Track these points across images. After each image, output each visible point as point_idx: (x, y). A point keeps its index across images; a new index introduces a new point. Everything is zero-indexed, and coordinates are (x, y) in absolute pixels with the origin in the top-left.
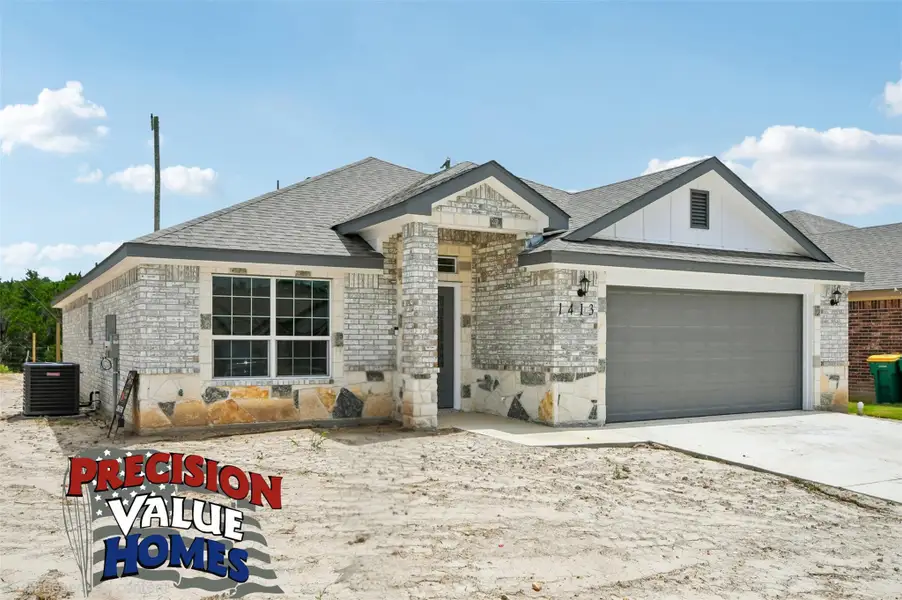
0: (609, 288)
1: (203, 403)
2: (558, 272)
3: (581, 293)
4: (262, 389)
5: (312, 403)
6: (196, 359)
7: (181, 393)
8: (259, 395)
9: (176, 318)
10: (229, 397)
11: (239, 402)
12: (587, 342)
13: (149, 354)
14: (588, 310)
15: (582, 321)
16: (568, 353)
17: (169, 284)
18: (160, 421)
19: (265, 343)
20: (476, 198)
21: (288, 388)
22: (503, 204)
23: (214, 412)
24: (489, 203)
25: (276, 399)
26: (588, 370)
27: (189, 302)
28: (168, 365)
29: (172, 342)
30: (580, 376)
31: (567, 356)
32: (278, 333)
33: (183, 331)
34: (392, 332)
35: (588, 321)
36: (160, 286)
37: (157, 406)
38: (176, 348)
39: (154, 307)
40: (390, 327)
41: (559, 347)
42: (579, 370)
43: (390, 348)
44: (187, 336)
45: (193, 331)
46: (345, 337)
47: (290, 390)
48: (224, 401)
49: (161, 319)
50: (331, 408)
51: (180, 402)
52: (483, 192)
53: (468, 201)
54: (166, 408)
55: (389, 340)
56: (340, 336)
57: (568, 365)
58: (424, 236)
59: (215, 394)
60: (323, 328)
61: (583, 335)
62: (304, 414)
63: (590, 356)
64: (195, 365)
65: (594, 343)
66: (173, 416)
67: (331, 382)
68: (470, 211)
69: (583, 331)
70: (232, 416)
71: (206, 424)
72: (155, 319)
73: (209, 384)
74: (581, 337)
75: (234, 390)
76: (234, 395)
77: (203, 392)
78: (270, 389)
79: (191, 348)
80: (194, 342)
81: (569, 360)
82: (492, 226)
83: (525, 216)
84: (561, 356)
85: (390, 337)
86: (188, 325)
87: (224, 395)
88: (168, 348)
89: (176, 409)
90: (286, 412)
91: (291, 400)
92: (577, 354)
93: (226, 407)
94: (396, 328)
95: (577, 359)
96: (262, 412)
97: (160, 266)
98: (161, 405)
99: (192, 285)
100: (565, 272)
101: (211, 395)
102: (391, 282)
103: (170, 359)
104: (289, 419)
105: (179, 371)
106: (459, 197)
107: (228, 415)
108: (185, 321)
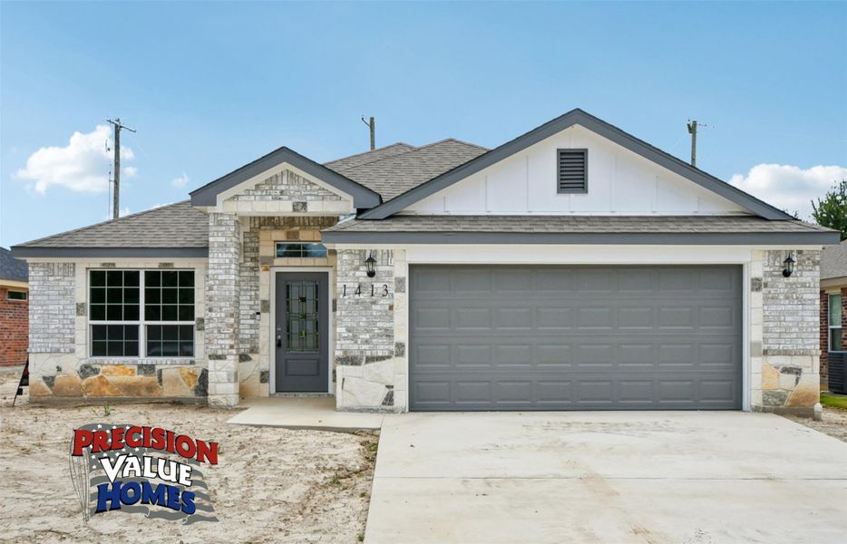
0: (412, 267)
1: (78, 378)
2: (342, 252)
3: (371, 274)
4: (128, 367)
5: (175, 381)
6: (73, 341)
7: (59, 369)
8: (126, 373)
9: (57, 307)
10: (100, 374)
11: (109, 378)
12: (379, 325)
13: (35, 336)
14: (381, 291)
15: (374, 303)
16: (354, 336)
17: (51, 279)
18: (43, 391)
19: (136, 327)
20: (277, 184)
21: (152, 367)
22: (309, 188)
23: (88, 385)
24: (292, 188)
25: (141, 376)
26: (380, 354)
27: (67, 293)
28: (50, 345)
29: (53, 327)
30: (370, 360)
31: (354, 338)
32: (146, 319)
33: (61, 317)
34: (253, 317)
35: (381, 302)
36: (44, 281)
37: (41, 379)
38: (56, 331)
39: (39, 298)
40: (252, 312)
41: (344, 330)
42: (368, 353)
43: (253, 332)
44: (65, 321)
45: (70, 317)
46: (206, 321)
47: (154, 369)
48: (96, 376)
49: (44, 308)
50: (193, 386)
51: (59, 376)
52: (285, 178)
53: (267, 188)
54: (49, 380)
55: (251, 325)
56: (202, 320)
57: (354, 348)
58: (220, 225)
59: (88, 370)
60: (189, 313)
61: (375, 317)
62: (167, 391)
63: (385, 340)
64: (72, 346)
65: (388, 325)
66: (54, 388)
67: (192, 363)
68: (270, 197)
69: (374, 314)
70: (102, 390)
71: (82, 396)
72: (40, 308)
73: (83, 362)
74: (371, 319)
75: (104, 368)
76: (104, 372)
77: (78, 368)
78: (136, 368)
79: (68, 331)
80: (71, 326)
81: (356, 342)
82: (294, 210)
83: (335, 198)
84: (345, 338)
85: (252, 322)
86: (66, 312)
87: (96, 371)
88: (50, 331)
89: (56, 382)
90: (150, 388)
91: (155, 378)
92: (367, 336)
93: (98, 383)
94: (258, 313)
95: (367, 342)
96: (129, 388)
97: (43, 264)
98: (45, 378)
99: (70, 279)
100: (350, 252)
101: (86, 370)
102: (253, 269)
103: (51, 340)
104: (154, 395)
105: (58, 351)
106: (257, 186)
107: (99, 389)
108: (64, 309)
